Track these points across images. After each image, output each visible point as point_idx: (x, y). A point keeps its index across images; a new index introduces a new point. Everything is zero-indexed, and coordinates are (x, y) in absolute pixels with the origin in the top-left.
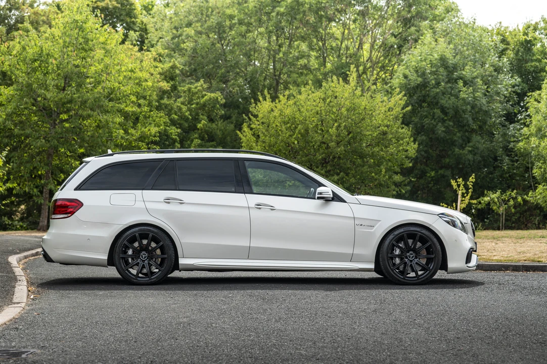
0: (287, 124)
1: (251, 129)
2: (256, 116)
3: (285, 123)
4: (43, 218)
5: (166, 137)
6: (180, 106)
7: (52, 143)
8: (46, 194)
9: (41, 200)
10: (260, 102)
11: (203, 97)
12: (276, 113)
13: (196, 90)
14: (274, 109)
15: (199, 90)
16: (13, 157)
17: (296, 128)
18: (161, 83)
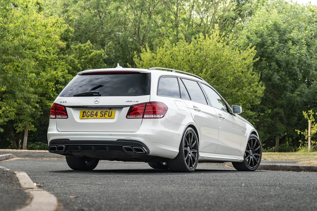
11: (90, 53)
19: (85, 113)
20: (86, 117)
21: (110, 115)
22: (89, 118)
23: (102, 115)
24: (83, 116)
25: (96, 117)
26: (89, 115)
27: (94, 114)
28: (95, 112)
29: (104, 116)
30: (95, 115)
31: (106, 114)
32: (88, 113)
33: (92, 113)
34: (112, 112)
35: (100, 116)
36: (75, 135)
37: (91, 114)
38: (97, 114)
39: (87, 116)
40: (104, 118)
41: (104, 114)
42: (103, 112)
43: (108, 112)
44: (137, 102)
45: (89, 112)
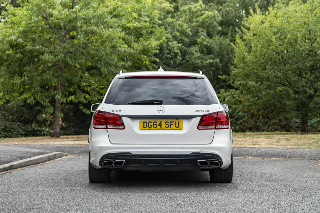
0: (276, 35)
1: (244, 40)
2: (249, 29)
3: (275, 33)
4: (56, 126)
5: (168, 51)
6: (181, 24)
7: (59, 57)
8: (58, 104)
9: (50, 110)
10: (251, 15)
11: (202, 15)
12: (267, 24)
13: (196, 10)
14: (265, 21)
15: (198, 9)
16: (25, 71)
17: (285, 38)
18: (164, 4)
19: (145, 123)
20: (147, 128)
21: (177, 126)
22: (151, 128)
23: (167, 126)
24: (144, 127)
25: (161, 127)
26: (151, 125)
27: (158, 124)
28: (158, 122)
29: (171, 127)
30: (159, 126)
31: (173, 124)
32: (150, 124)
33: (155, 123)
34: (179, 122)
35: (166, 127)
36: (139, 148)
37: (154, 125)
38: (161, 124)
39: (149, 127)
40: (171, 128)
41: (169, 124)
42: (168, 122)
43: (174, 122)
44: (208, 111)
45: (151, 122)
